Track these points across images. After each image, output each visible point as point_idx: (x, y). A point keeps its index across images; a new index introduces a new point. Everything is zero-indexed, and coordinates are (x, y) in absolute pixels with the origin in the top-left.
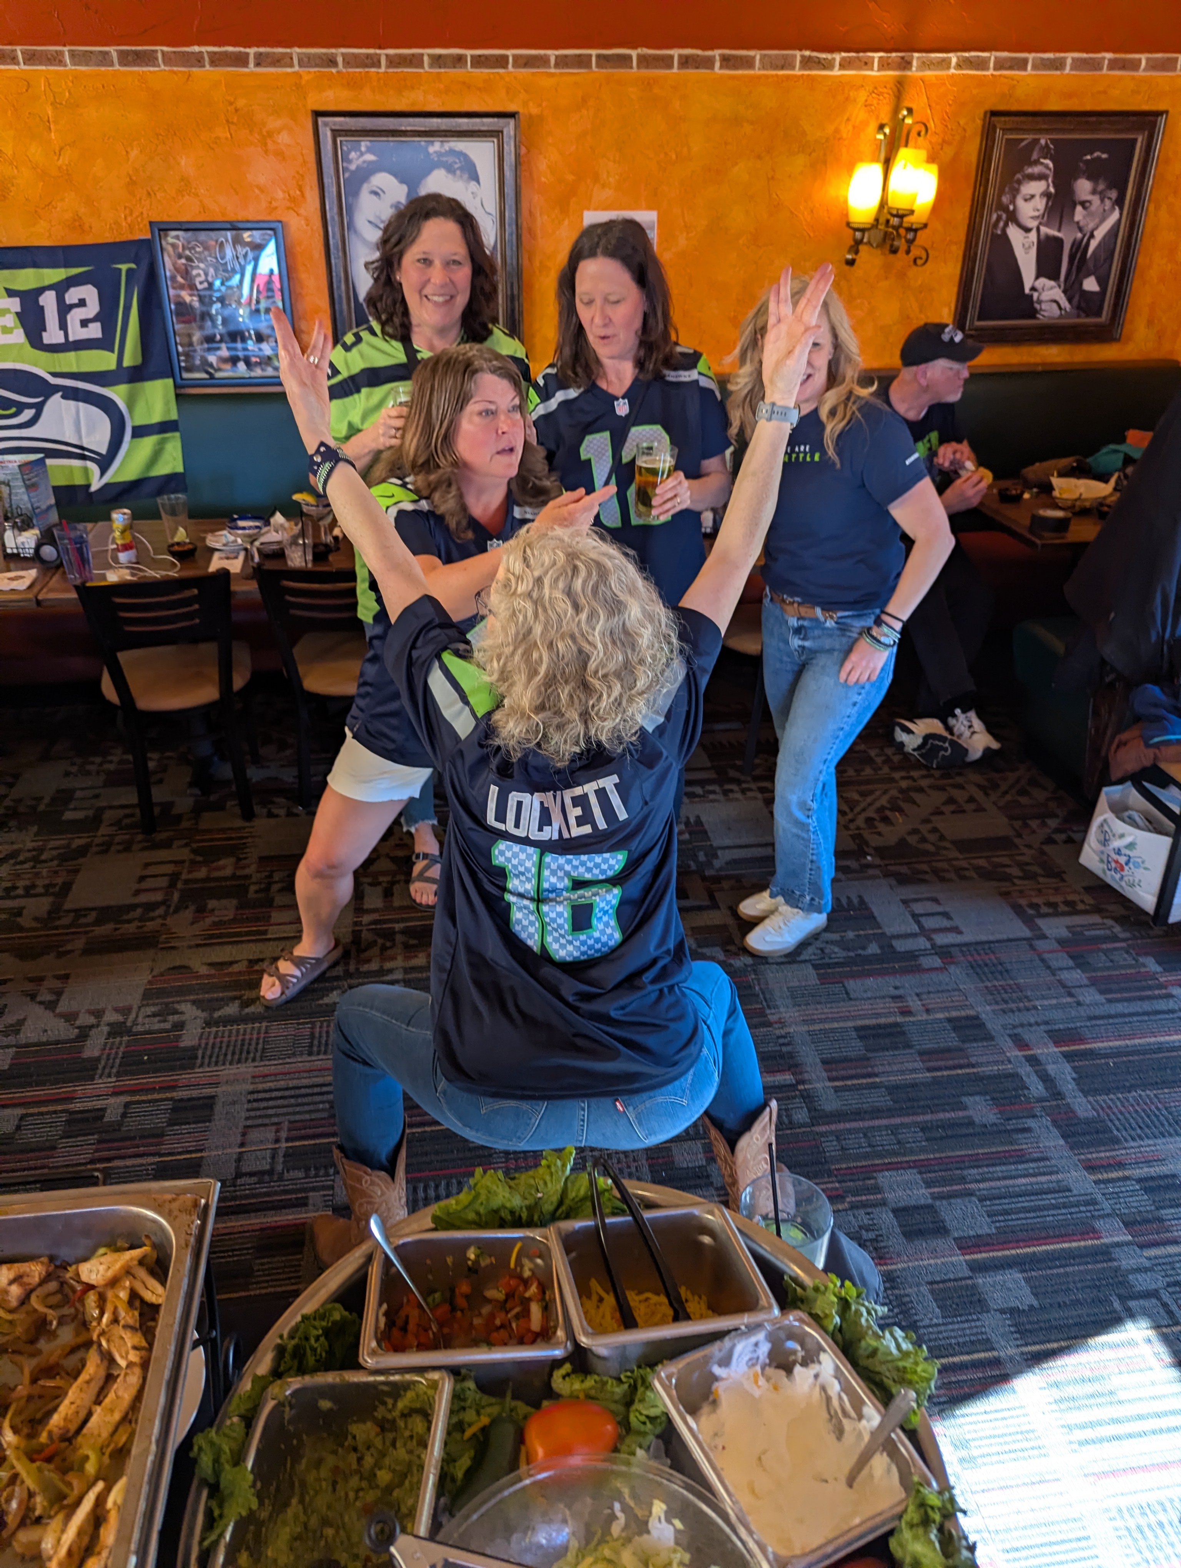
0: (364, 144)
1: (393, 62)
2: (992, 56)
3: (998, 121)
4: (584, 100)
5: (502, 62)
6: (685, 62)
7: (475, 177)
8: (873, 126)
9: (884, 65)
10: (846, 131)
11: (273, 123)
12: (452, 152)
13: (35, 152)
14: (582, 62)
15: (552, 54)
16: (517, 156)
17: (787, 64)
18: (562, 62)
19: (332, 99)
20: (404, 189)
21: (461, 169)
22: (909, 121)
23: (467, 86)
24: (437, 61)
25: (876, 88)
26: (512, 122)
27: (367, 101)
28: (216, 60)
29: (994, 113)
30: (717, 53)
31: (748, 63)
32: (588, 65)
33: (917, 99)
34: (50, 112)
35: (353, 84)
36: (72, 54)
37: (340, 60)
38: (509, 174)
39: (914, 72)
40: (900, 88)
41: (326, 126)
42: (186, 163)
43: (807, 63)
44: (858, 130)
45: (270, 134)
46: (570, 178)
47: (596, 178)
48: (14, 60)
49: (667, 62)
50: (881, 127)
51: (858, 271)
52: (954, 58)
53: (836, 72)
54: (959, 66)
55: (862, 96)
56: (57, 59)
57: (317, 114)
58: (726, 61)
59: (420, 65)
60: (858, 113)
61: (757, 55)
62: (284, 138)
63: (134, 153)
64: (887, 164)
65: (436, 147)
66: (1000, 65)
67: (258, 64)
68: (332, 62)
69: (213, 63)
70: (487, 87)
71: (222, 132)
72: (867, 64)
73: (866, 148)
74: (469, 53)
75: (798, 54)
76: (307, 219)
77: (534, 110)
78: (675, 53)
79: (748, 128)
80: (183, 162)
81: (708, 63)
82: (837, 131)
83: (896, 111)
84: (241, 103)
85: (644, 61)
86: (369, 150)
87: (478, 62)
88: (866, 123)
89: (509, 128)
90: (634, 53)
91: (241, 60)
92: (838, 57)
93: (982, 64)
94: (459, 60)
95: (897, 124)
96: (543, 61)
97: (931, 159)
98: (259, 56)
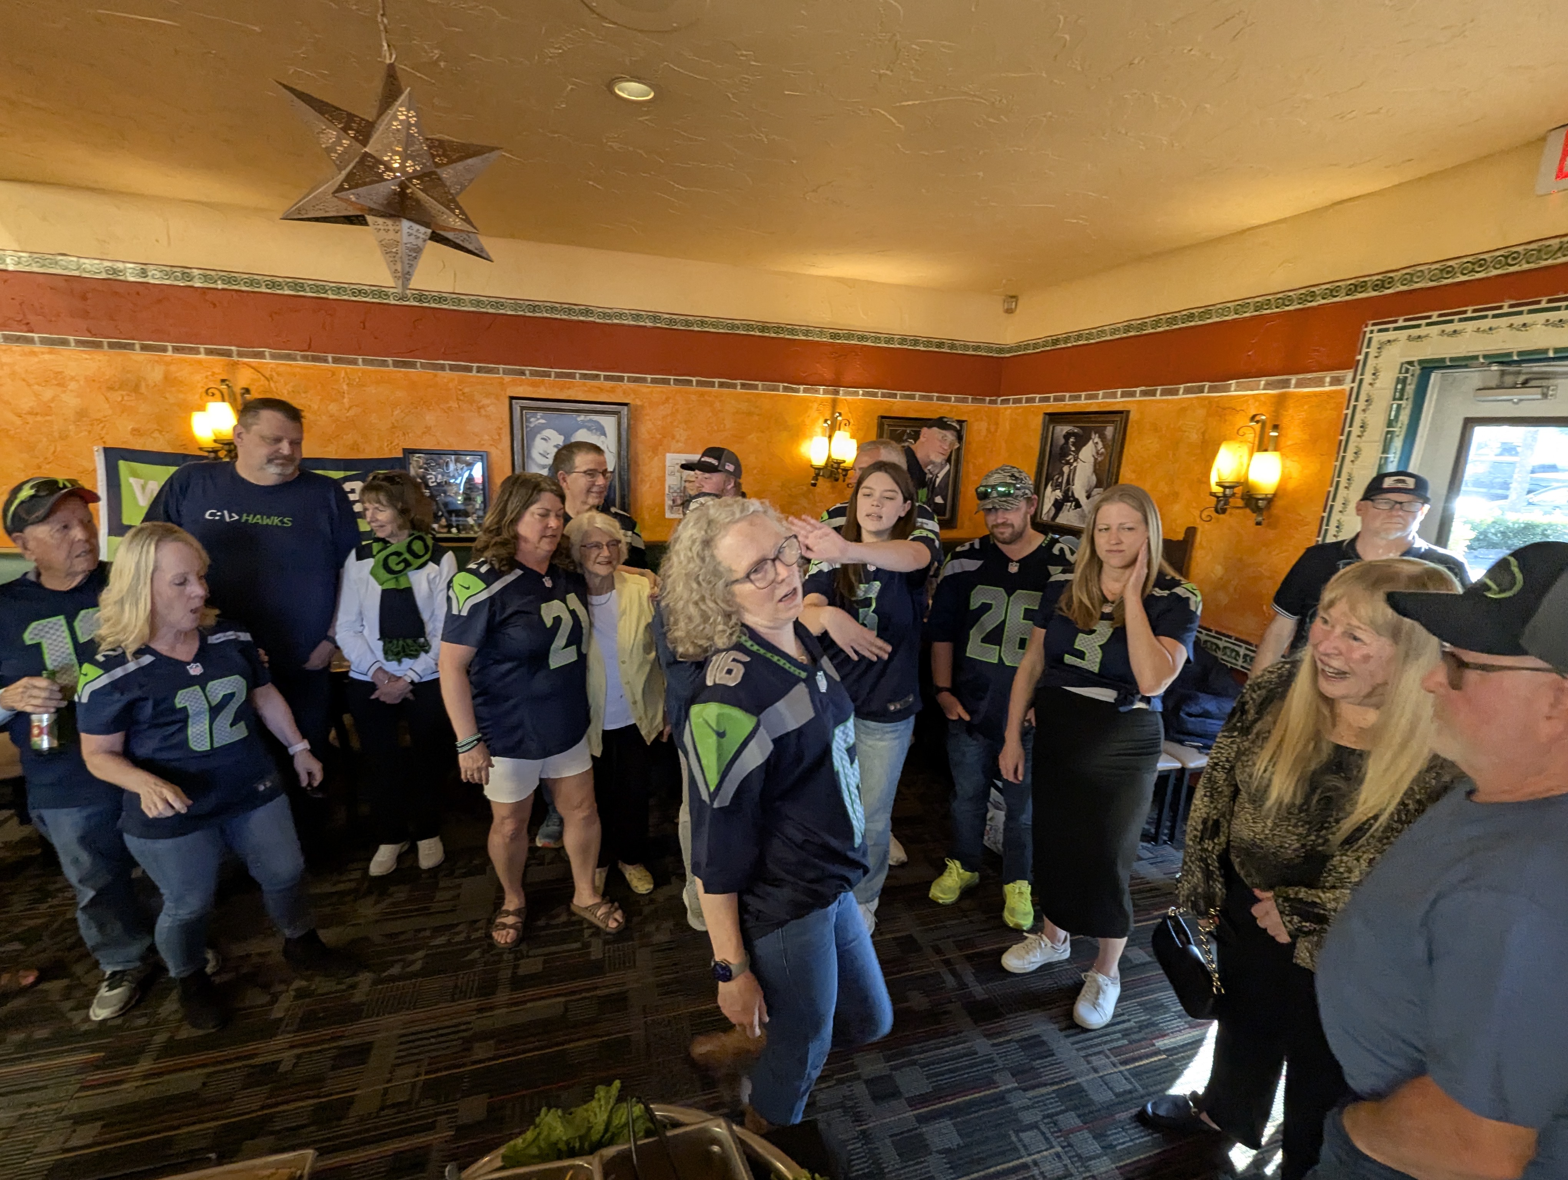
0: (539, 414)
1: (558, 375)
2: (880, 391)
3: (886, 421)
4: (667, 399)
5: (621, 379)
6: (721, 385)
7: (604, 434)
8: (821, 420)
9: (825, 392)
10: (807, 421)
11: (486, 401)
12: (591, 421)
13: (333, 408)
14: (666, 382)
15: (649, 377)
16: (629, 425)
17: (776, 389)
18: (654, 381)
19: (520, 391)
20: (562, 438)
21: (597, 430)
22: (840, 418)
23: (601, 389)
24: (584, 376)
25: (822, 402)
26: (626, 408)
27: (542, 393)
28: (452, 368)
29: (883, 417)
30: (738, 382)
31: (755, 387)
32: (669, 384)
33: (842, 408)
34: (345, 387)
35: (534, 385)
36: (364, 360)
37: (527, 373)
38: (624, 433)
39: (841, 397)
40: (834, 403)
41: (517, 405)
42: (430, 418)
43: (786, 389)
44: (814, 421)
45: (483, 407)
46: (659, 436)
47: (673, 438)
48: (326, 361)
49: (712, 385)
50: (826, 421)
51: (818, 489)
52: (861, 391)
53: (801, 394)
54: (863, 395)
55: (815, 405)
56: (354, 362)
57: (512, 398)
58: (743, 386)
59: (574, 378)
60: (814, 413)
61: (760, 384)
62: (491, 409)
63: (396, 413)
64: (830, 437)
65: (582, 418)
66: (883, 395)
67: (478, 372)
68: (523, 373)
69: (451, 369)
70: (612, 390)
71: (454, 405)
72: (817, 391)
73: (819, 430)
74: (602, 373)
75: (781, 385)
76: (502, 451)
77: (639, 403)
78: (716, 380)
79: (757, 418)
80: (427, 418)
81: (734, 386)
82: (803, 421)
83: (833, 413)
84: (466, 390)
85: (699, 383)
86: (542, 418)
87: (607, 378)
88: (818, 418)
89: (625, 410)
90: (694, 379)
91: (469, 369)
92: (802, 387)
93: (875, 395)
94: (597, 377)
95: (834, 420)
96: (644, 380)
97: (853, 437)
98: (478, 367)
